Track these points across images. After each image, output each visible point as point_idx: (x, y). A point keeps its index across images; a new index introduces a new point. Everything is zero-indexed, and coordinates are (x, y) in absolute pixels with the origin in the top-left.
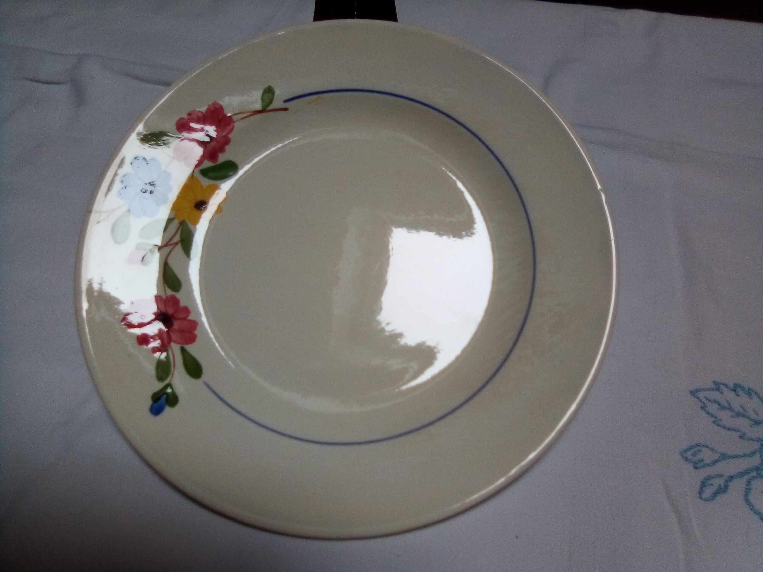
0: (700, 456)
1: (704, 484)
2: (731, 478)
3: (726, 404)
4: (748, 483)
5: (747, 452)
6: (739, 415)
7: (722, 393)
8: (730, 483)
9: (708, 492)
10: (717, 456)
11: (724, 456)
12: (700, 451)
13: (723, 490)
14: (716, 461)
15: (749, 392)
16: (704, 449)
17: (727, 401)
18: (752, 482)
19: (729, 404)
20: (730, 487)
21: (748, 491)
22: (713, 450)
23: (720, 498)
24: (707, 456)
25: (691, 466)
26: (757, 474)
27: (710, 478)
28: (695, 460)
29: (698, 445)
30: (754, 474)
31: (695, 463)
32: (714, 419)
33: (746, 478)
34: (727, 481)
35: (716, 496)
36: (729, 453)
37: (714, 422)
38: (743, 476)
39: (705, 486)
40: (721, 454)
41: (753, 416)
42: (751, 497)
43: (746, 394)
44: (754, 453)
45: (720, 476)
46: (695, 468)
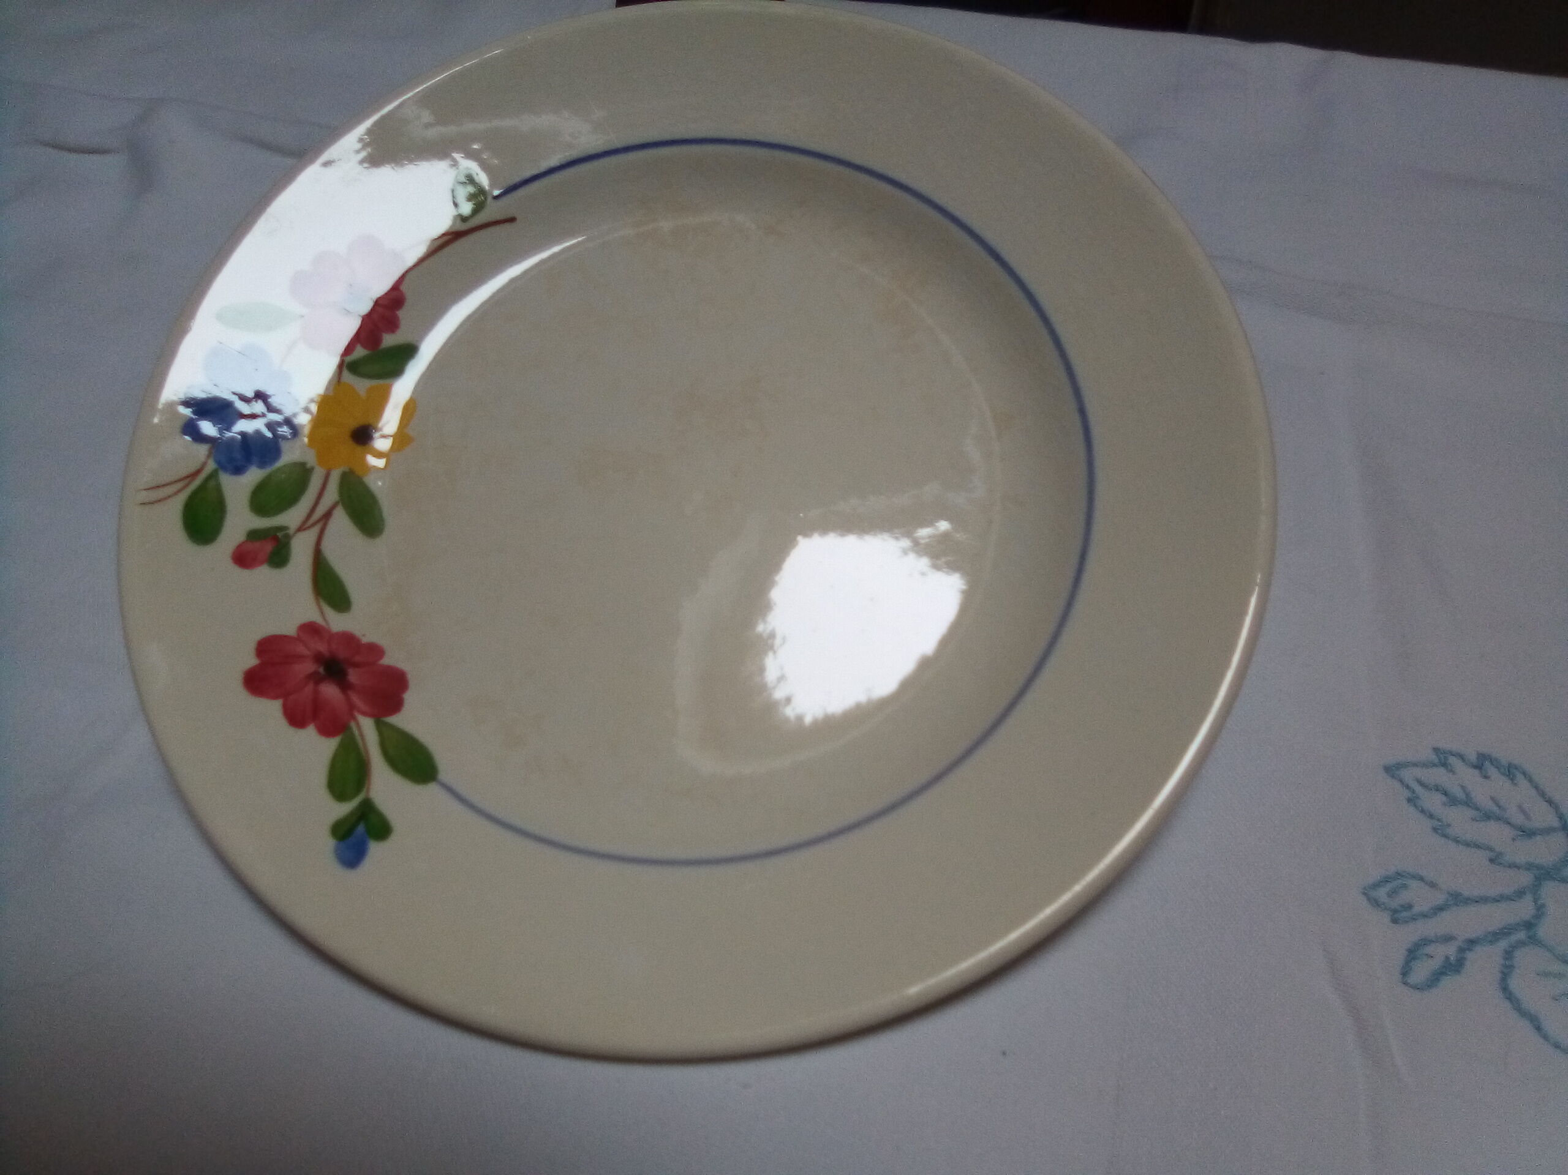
0: (1404, 897)
1: (1413, 954)
2: (1472, 943)
3: (1459, 794)
4: (1508, 954)
5: (1508, 891)
6: (1488, 816)
7: (1452, 771)
8: (1469, 955)
9: (1422, 971)
10: (1440, 898)
11: (1457, 899)
12: (1405, 886)
13: (1453, 967)
14: (1440, 909)
15: (1510, 772)
16: (1414, 884)
17: (1463, 788)
18: (1518, 954)
19: (1467, 795)
20: (1468, 963)
21: (1506, 973)
22: (1433, 885)
23: (1446, 982)
24: (1420, 897)
25: (1386, 918)
26: (1530, 937)
27: (1425, 942)
28: (1395, 904)
29: (1399, 875)
30: (1521, 935)
31: (1395, 911)
32: (1436, 823)
33: (1503, 944)
34: (1461, 950)
35: (1438, 980)
36: (1466, 893)
37: (1435, 830)
38: (1497, 940)
39: (1414, 959)
40: (1448, 893)
41: (1519, 819)
42: (1514, 984)
43: (1503, 774)
44: (1520, 894)
45: (1448, 939)
46: (1395, 921)
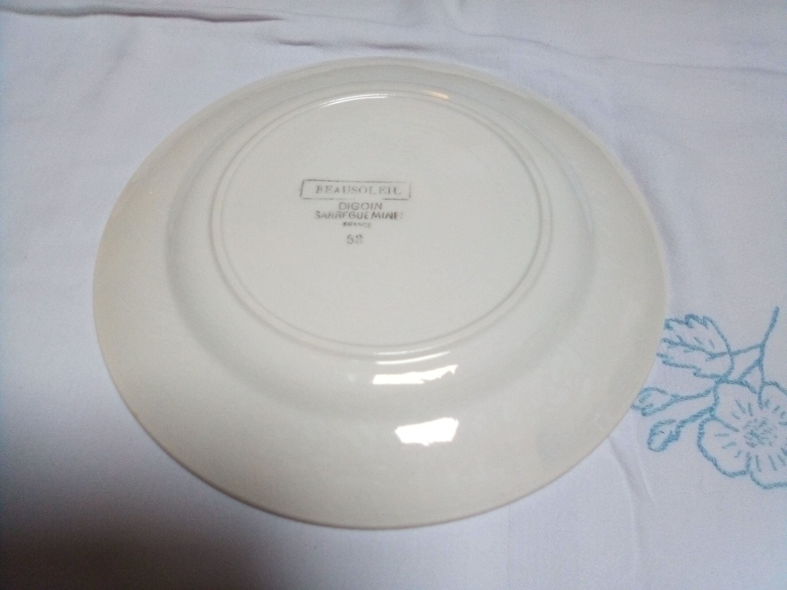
0: (649, 401)
1: (653, 433)
2: (684, 422)
3: (677, 340)
4: (701, 427)
5: (702, 391)
6: (693, 349)
7: (672, 329)
8: (682, 429)
9: (658, 441)
10: (667, 399)
11: (676, 399)
12: (649, 395)
13: (674, 437)
14: (668, 405)
15: (705, 321)
16: (654, 392)
17: (678, 336)
18: (706, 426)
19: (680, 338)
20: (682, 434)
21: (701, 435)
22: (663, 392)
23: (672, 446)
24: (657, 400)
25: (639, 413)
26: (712, 416)
27: (660, 424)
28: (643, 406)
29: (646, 390)
30: (707, 416)
31: (644, 409)
32: (665, 359)
33: (699, 421)
34: (679, 427)
35: (667, 445)
36: (682, 394)
37: (664, 362)
38: (696, 419)
39: (655, 434)
40: (672, 396)
41: (709, 348)
42: (704, 442)
43: (701, 323)
44: (708, 392)
45: (672, 422)
46: (644, 414)
